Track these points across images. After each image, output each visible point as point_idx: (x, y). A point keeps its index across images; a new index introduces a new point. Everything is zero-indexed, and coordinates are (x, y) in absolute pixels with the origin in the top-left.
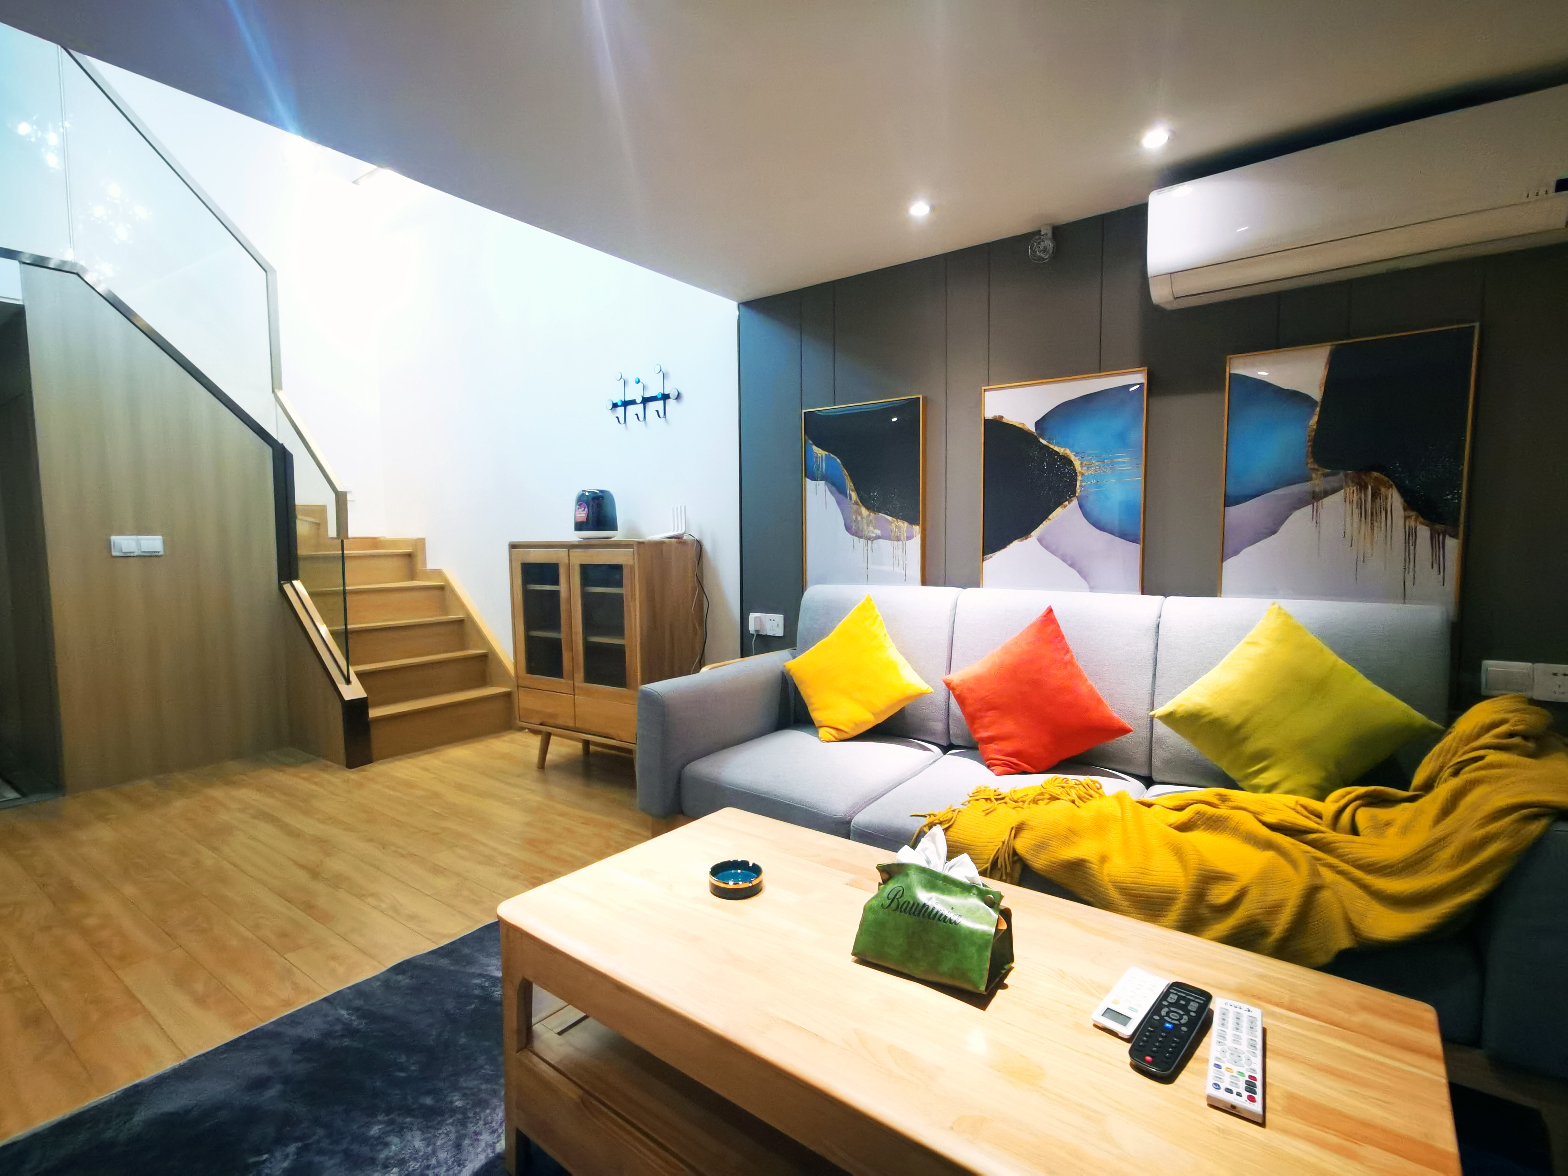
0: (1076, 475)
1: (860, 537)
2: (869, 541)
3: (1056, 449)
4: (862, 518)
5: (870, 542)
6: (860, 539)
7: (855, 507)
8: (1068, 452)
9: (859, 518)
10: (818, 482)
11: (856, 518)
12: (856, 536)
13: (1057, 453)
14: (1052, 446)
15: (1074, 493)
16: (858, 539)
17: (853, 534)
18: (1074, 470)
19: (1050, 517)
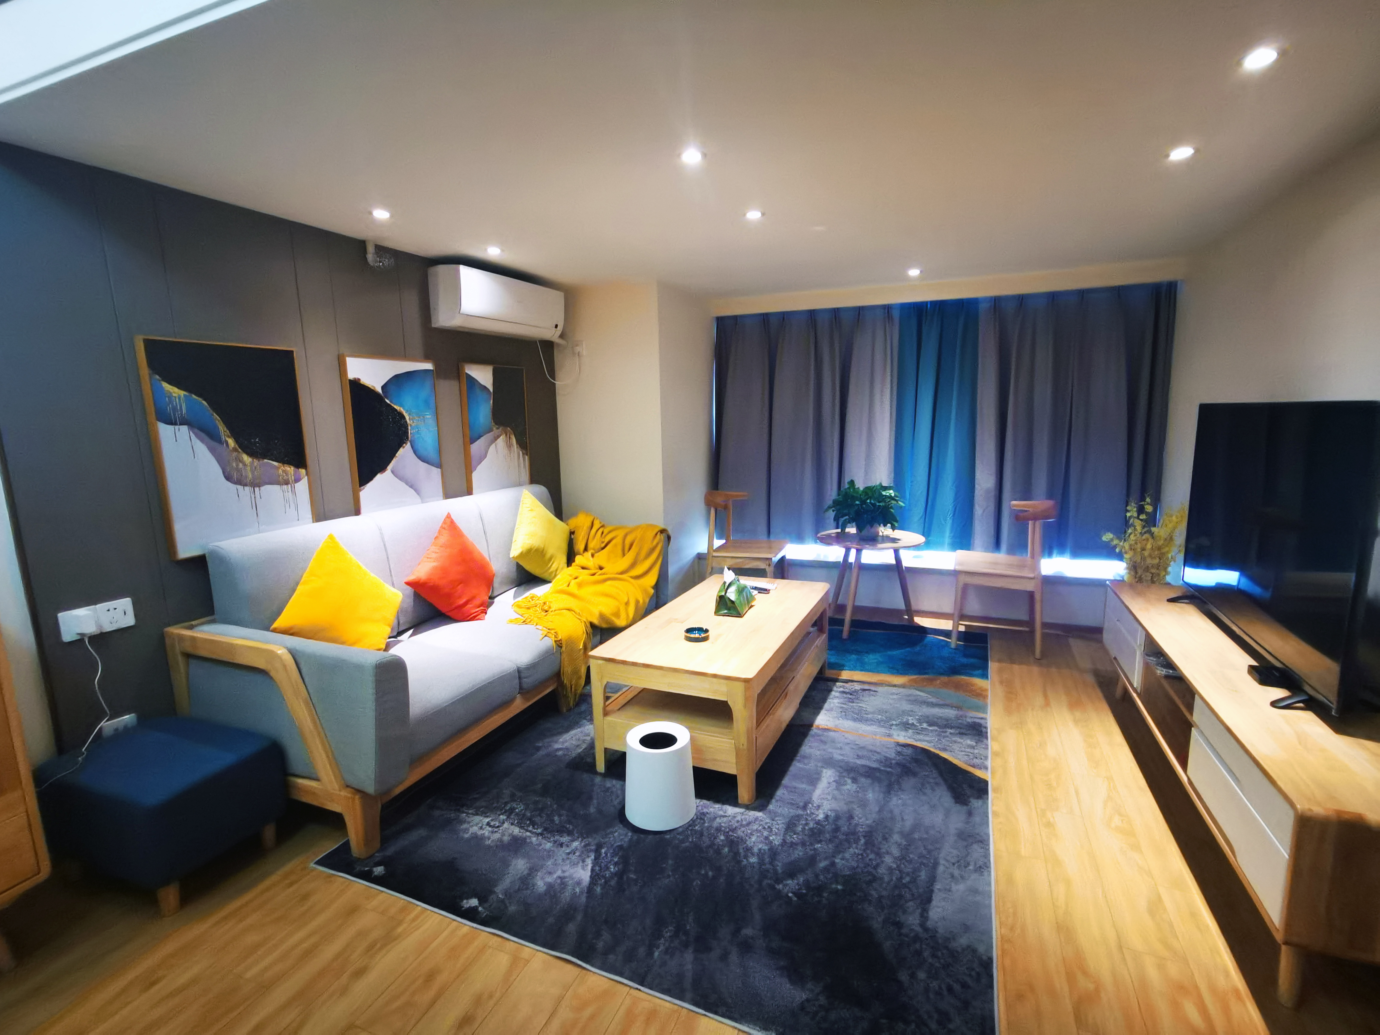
0: (408, 426)
1: (245, 485)
2: (255, 489)
3: (395, 407)
4: (245, 465)
5: (257, 489)
6: (245, 487)
7: (235, 454)
8: (402, 409)
9: (241, 465)
10: (177, 427)
11: (237, 465)
12: (241, 484)
13: (396, 410)
14: (393, 405)
15: (408, 438)
16: (243, 487)
17: (235, 483)
18: (406, 422)
19: (397, 455)
